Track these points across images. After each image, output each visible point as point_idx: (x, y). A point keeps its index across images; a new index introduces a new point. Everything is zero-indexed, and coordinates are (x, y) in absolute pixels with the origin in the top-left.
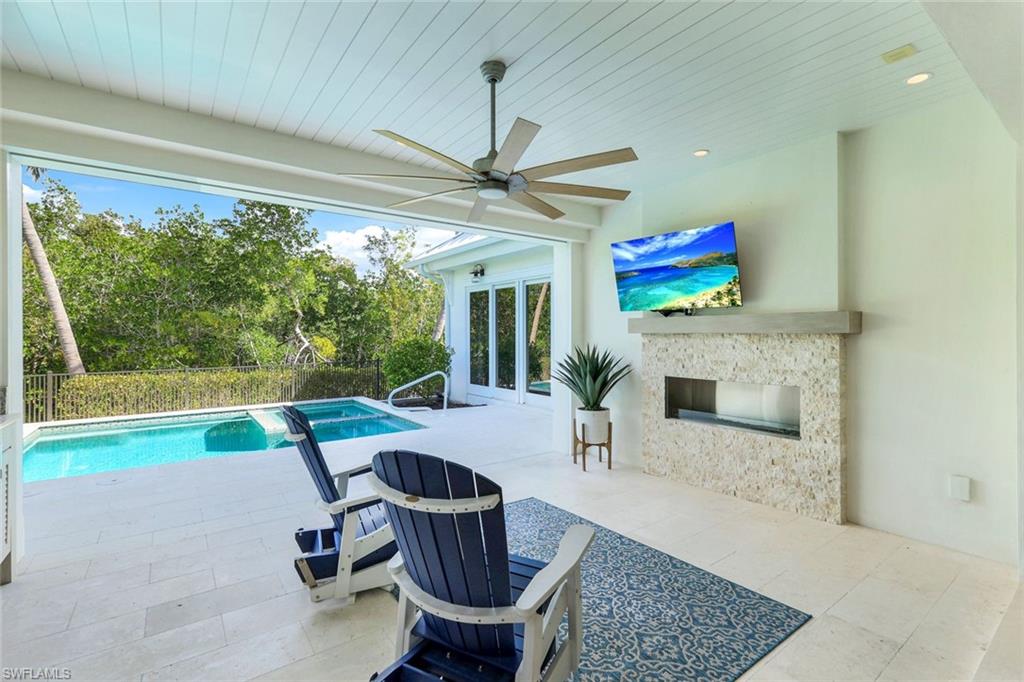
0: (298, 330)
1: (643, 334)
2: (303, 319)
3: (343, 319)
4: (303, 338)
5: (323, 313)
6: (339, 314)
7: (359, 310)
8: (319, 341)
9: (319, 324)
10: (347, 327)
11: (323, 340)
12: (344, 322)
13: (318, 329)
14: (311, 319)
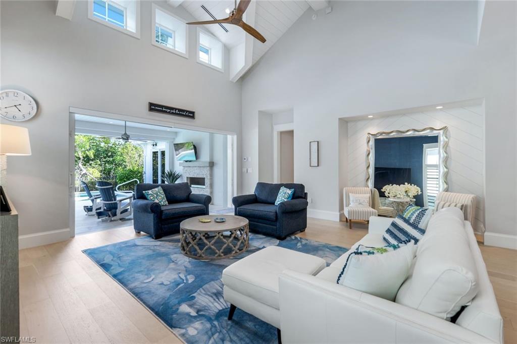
0: (80, 165)
1: (183, 167)
2: (83, 160)
3: (104, 160)
4: (82, 169)
5: (93, 157)
6: (101, 158)
7: (112, 156)
8: (91, 170)
9: (91, 162)
10: (105, 164)
11: (93, 170)
12: (104, 161)
13: (91, 165)
14: (87, 160)
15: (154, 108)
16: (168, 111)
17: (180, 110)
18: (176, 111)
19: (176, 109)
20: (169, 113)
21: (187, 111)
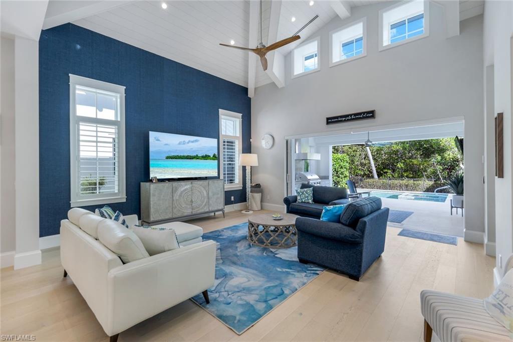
15: (330, 121)
16: (344, 119)
17: (355, 115)
18: (351, 117)
19: (351, 115)
20: (345, 120)
21: (364, 113)
